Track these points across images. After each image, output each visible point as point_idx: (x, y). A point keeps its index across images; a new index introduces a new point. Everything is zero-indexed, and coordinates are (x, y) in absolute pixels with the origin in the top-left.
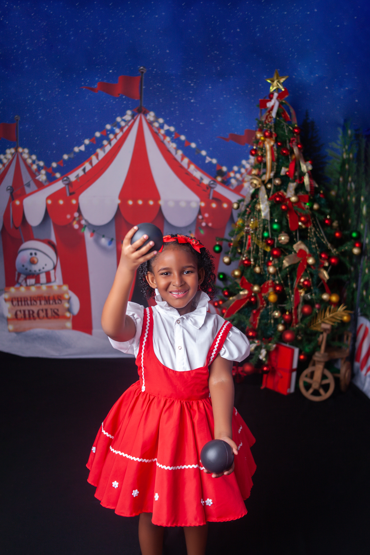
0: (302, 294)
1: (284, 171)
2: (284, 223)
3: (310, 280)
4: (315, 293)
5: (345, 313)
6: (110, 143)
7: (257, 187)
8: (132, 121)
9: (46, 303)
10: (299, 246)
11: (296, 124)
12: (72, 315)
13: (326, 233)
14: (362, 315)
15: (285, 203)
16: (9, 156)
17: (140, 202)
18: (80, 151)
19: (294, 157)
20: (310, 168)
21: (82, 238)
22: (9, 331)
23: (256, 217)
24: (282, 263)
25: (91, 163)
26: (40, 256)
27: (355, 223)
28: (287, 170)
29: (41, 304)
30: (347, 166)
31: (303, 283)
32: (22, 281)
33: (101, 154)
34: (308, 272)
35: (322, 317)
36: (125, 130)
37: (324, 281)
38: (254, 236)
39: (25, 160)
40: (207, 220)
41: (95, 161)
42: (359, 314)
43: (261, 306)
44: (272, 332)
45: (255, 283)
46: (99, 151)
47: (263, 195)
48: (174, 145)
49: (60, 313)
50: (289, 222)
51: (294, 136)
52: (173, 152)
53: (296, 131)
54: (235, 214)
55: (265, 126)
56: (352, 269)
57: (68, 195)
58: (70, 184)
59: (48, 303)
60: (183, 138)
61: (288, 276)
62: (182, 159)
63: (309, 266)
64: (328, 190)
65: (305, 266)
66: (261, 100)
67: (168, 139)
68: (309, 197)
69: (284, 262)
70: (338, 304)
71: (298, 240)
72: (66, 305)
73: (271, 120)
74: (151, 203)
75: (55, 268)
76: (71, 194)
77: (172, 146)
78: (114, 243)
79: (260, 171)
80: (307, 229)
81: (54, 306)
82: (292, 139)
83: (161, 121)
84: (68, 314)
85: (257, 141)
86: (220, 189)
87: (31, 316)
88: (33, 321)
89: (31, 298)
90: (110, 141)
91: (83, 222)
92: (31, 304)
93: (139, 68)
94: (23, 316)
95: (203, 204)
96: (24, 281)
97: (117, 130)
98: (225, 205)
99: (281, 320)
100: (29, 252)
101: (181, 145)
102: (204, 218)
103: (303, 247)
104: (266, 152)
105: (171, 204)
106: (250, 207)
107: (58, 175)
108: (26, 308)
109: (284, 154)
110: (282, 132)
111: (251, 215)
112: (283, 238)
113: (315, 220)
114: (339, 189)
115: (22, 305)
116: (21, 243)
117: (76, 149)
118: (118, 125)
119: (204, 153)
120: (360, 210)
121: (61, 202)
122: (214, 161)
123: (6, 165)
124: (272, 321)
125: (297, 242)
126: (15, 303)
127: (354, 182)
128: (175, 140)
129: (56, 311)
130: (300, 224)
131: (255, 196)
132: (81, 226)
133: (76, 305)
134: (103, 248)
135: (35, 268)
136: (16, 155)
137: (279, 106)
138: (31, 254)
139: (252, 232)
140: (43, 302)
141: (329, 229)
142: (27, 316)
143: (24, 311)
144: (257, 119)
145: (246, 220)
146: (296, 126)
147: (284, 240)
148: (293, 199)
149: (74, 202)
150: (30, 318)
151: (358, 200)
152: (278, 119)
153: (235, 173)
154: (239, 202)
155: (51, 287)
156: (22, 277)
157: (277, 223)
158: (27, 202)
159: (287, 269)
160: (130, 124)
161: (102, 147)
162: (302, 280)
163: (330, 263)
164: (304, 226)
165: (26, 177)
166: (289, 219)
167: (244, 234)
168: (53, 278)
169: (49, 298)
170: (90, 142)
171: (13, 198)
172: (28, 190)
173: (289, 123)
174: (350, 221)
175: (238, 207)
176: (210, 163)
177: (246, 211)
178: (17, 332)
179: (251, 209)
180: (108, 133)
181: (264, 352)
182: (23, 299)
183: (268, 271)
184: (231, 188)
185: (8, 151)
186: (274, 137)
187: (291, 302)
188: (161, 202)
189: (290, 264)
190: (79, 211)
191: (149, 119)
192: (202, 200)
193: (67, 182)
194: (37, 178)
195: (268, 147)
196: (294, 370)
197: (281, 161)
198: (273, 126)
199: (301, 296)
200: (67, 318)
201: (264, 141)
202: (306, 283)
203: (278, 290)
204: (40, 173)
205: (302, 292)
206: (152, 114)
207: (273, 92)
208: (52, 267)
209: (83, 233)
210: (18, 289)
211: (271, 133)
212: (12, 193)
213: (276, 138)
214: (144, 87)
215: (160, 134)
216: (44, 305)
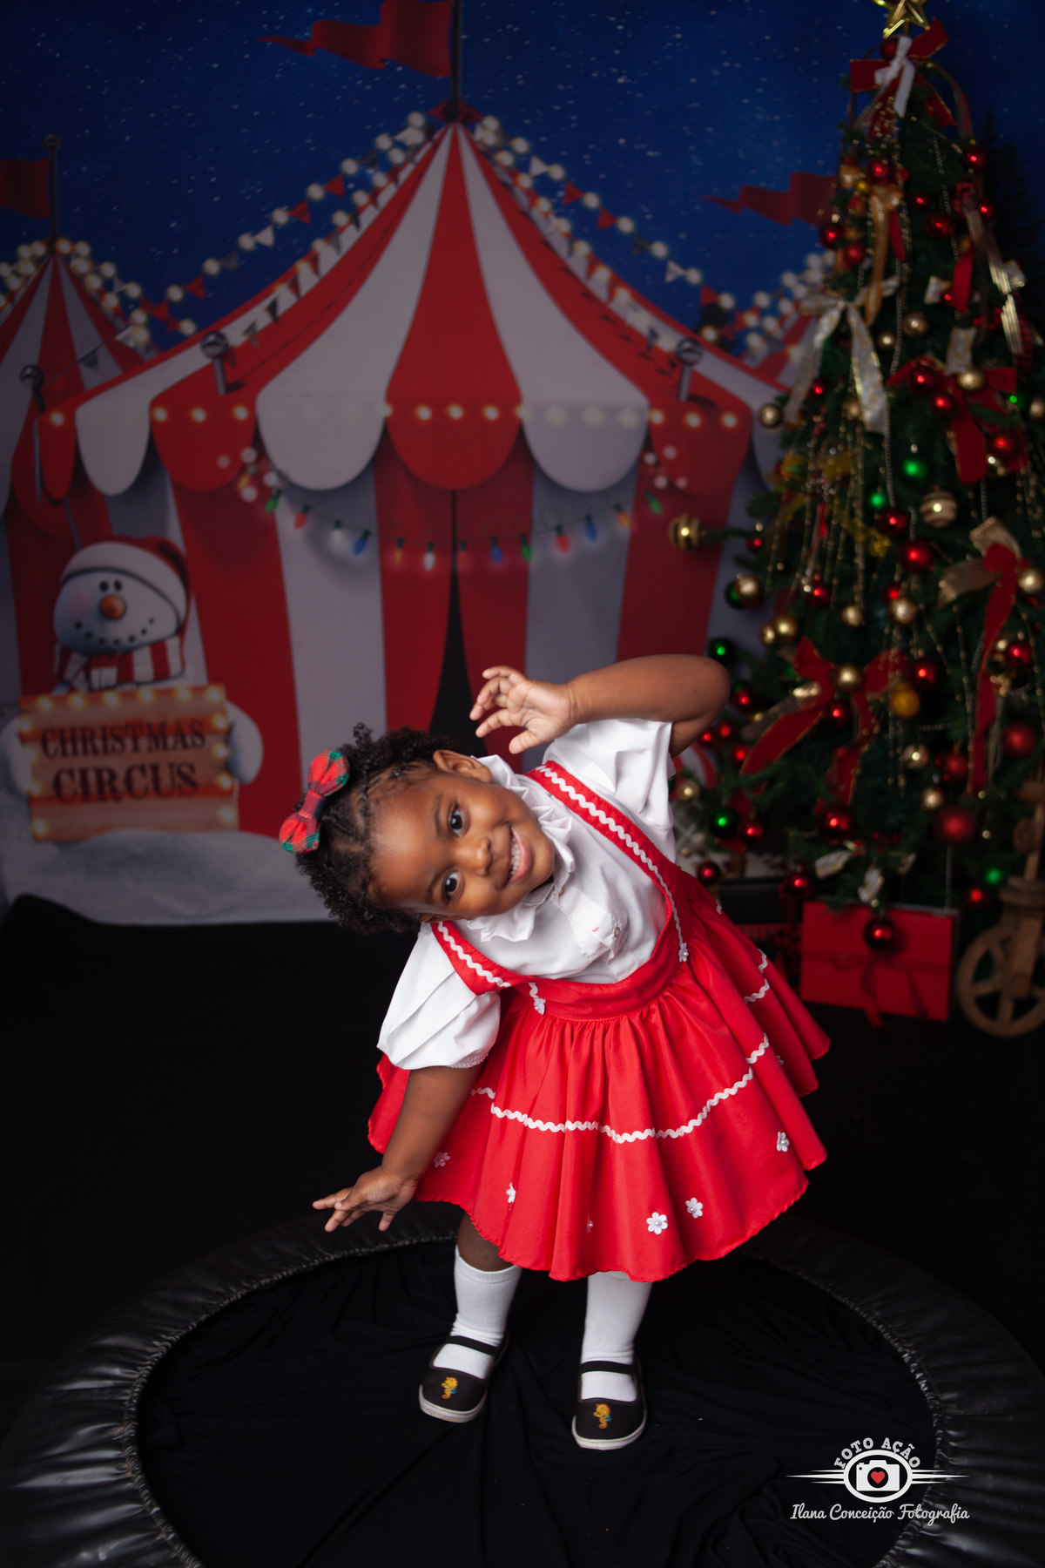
0: (1002, 691)
1: (934, 289)
2: (940, 459)
3: (1031, 641)
6: (355, 221)
8: (428, 146)
9: (153, 745)
10: (989, 533)
11: (971, 136)
12: (237, 784)
15: (944, 390)
16: (28, 268)
17: (456, 412)
18: (260, 248)
19: (966, 245)
21: (268, 531)
22: (37, 839)
23: (845, 442)
24: (938, 590)
25: (295, 287)
26: (130, 589)
28: (945, 285)
29: (136, 749)
31: (1007, 652)
32: (77, 674)
33: (328, 255)
34: (1022, 616)
36: (404, 175)
38: (836, 502)
39: (78, 280)
40: (672, 469)
41: (307, 279)
43: (865, 732)
44: (904, 815)
45: (842, 664)
46: (320, 246)
48: (563, 225)
49: (199, 777)
50: (955, 456)
51: (967, 175)
52: (561, 247)
53: (974, 159)
54: (767, 440)
55: (869, 144)
57: (221, 390)
58: (227, 355)
59: (161, 745)
60: (592, 200)
61: (959, 630)
62: (591, 271)
63: (1024, 596)
65: (1013, 598)
66: (855, 64)
67: (544, 205)
68: (1018, 376)
69: (942, 584)
71: (984, 517)
72: (220, 751)
73: (891, 126)
74: (491, 413)
76: (230, 388)
77: (557, 228)
78: (373, 543)
80: (1012, 477)
81: (179, 756)
82: (960, 187)
83: (521, 145)
84: (225, 782)
85: (845, 198)
86: (712, 368)
87: (105, 789)
88: (112, 803)
89: (104, 729)
90: (355, 214)
91: (271, 480)
92: (106, 750)
94: (80, 790)
95: (658, 417)
96: (82, 676)
97: (379, 179)
98: (730, 421)
99: (933, 775)
100: (99, 578)
101: (585, 226)
102: (661, 461)
103: (1001, 536)
104: (872, 229)
105: (556, 417)
106: (823, 409)
107: (188, 327)
108: (91, 762)
109: (935, 234)
110: (927, 167)
111: (830, 438)
112: (937, 508)
115: (75, 753)
116: (72, 551)
117: (247, 242)
118: (382, 162)
119: (659, 250)
121: (199, 415)
122: (694, 276)
123: (18, 298)
124: (902, 782)
125: (980, 521)
126: (53, 746)
128: (568, 207)
129: (185, 770)
130: (991, 460)
132: (265, 493)
133: (250, 750)
134: (336, 564)
135: (118, 632)
136: (52, 262)
137: (917, 80)
138: (104, 586)
139: (832, 492)
140: (144, 743)
142: (93, 789)
144: (841, 125)
145: (811, 454)
146: (973, 142)
147: (941, 511)
148: (968, 379)
149: (241, 413)
150: (101, 797)
152: (913, 118)
153: (762, 313)
154: (780, 402)
155: (169, 693)
156: (76, 662)
157: (914, 457)
158: (89, 415)
159: (955, 609)
160: (419, 157)
161: (330, 233)
162: (1002, 645)
164: (1001, 471)
165: (84, 336)
166: (954, 448)
167: (807, 500)
168: (174, 664)
169: (163, 726)
170: (291, 217)
171: (40, 405)
172: (90, 378)
173: (952, 131)
175: (779, 421)
176: (681, 281)
177: (809, 424)
178: (62, 841)
179: (825, 421)
180: (351, 186)
181: (874, 880)
182: (78, 734)
183: (891, 617)
184: (748, 362)
185: (24, 251)
186: (901, 182)
187: (965, 714)
188: (523, 412)
189: (961, 591)
190: (258, 443)
191: (481, 141)
192: (654, 404)
193: (217, 350)
194: (120, 337)
195: (879, 212)
197: (922, 259)
198: (897, 146)
199: (999, 696)
200: (225, 795)
201: (867, 195)
202: (1016, 652)
203: (924, 680)
204: (128, 322)
205: (1002, 684)
206: (491, 123)
207: (895, 36)
208: (171, 626)
209: (272, 514)
210: (61, 701)
211: (891, 168)
212: (37, 390)
213: (907, 185)
214: (464, 37)
215: (517, 190)
216: (146, 753)
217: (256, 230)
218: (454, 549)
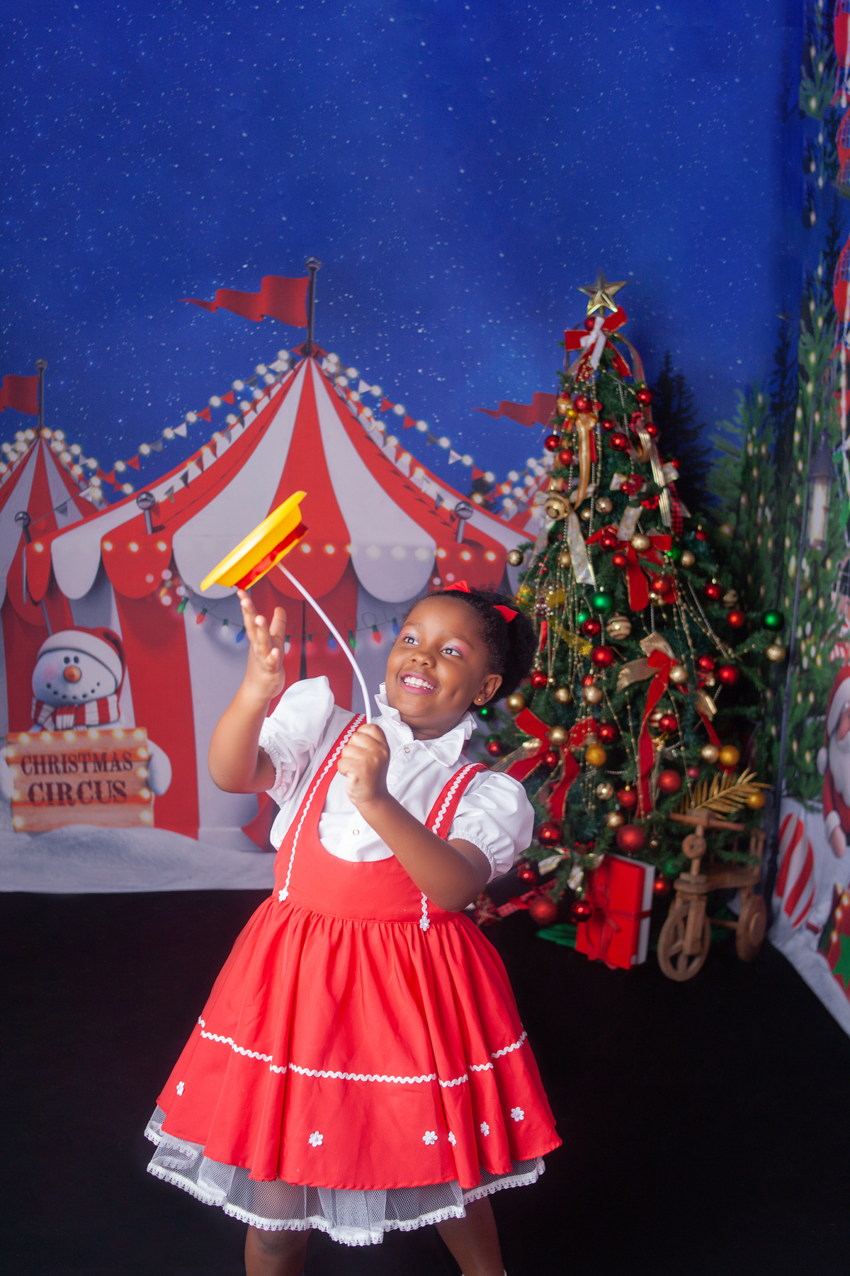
0: (659, 748)
1: (617, 481)
2: (619, 594)
3: (677, 715)
4: (686, 746)
5: (754, 787)
6: (242, 421)
7: (560, 518)
8: (292, 372)
9: (97, 769)
10: (652, 643)
11: (642, 383)
12: (153, 795)
13: (708, 616)
14: (789, 796)
15: (621, 551)
16: (22, 447)
17: (307, 548)
18: (177, 436)
19: (639, 452)
20: (674, 476)
21: (179, 625)
22: (16, 830)
23: (560, 581)
24: (616, 679)
25: (200, 464)
26: (85, 663)
27: (773, 595)
28: (623, 479)
29: (86, 770)
30: (755, 473)
31: (660, 721)
33: (223, 443)
34: (672, 698)
35: (704, 798)
36: (274, 392)
37: (706, 717)
38: (555, 621)
39: (55, 456)
41: (209, 459)
42: (785, 793)
44: (596, 831)
45: (556, 723)
46: (217, 437)
47: (573, 535)
48: (381, 426)
49: (127, 791)
50: (629, 590)
51: (640, 408)
52: (378, 440)
53: (643, 397)
54: (513, 574)
55: (576, 386)
56: (769, 694)
57: (150, 532)
58: (154, 508)
59: (103, 768)
60: (399, 410)
61: (629, 707)
62: (398, 457)
63: (673, 686)
64: (715, 523)
65: (666, 686)
66: (568, 332)
67: (367, 412)
68: (673, 539)
69: (620, 676)
70: (737, 769)
71: (650, 631)
72: (143, 773)
73: (589, 375)
74: (330, 549)
75: (118, 691)
76: (155, 530)
77: (376, 428)
79: (566, 482)
80: (668, 607)
81: (115, 776)
82: (634, 415)
83: (353, 373)
84: (145, 794)
85: (561, 420)
86: (480, 521)
87: (63, 797)
88: (68, 807)
89: (64, 756)
90: (241, 416)
91: (181, 591)
92: (65, 771)
93: (306, 259)
94: (46, 798)
95: (442, 554)
96: (50, 720)
97: (258, 394)
98: (491, 556)
99: (614, 804)
100: (64, 654)
101: (395, 426)
103: (661, 645)
104: (578, 442)
105: (374, 553)
106: (546, 560)
107: (128, 489)
108: (54, 779)
109: (616, 447)
110: (615, 401)
111: (550, 577)
113: (686, 587)
114: (739, 522)
115: (44, 772)
116: (46, 636)
117: (169, 433)
118: (260, 383)
119: (444, 442)
120: (784, 567)
121: (134, 547)
122: (468, 460)
123: (15, 467)
124: (591, 806)
125: (648, 633)
126: (29, 767)
127: (771, 508)
128: (383, 414)
129: (119, 785)
130: (653, 595)
131: (555, 535)
132: (177, 600)
133: (163, 773)
134: (223, 648)
135: (75, 691)
137: (607, 345)
138: (67, 660)
139: (552, 614)
140: (91, 766)
141: (716, 606)
142: (56, 797)
143: (49, 786)
144: (559, 373)
145: (537, 587)
146: (643, 386)
147: (620, 630)
148: (638, 543)
149: (162, 546)
150: (61, 802)
151: (779, 544)
152: (604, 371)
153: (513, 485)
154: (522, 550)
155: (109, 733)
156: (47, 710)
158: (60, 546)
159: (626, 693)
160: (284, 380)
161: (224, 428)
162: (658, 716)
163: (719, 681)
164: (661, 602)
165: (58, 493)
166: (628, 586)
168: (113, 713)
169: (104, 755)
170: (199, 418)
171: (28, 537)
172: (62, 521)
173: (630, 381)
174: (762, 591)
175: (520, 561)
176: (458, 463)
177: (537, 567)
178: (32, 831)
179: (546, 566)
180: (239, 398)
181: (577, 874)
182: (47, 760)
183: (585, 698)
184: (504, 517)
185: (20, 436)
186: (596, 413)
187: (635, 763)
188: (351, 549)
189: (632, 681)
190: (173, 567)
191: (326, 370)
192: (439, 546)
193: (147, 504)
194: (82, 494)
195: (582, 431)
196: (644, 915)
197: (611, 460)
198: (594, 388)
199: (656, 751)
200: (145, 803)
201: (575, 419)
202: (666, 722)
203: (607, 737)
204: (88, 485)
205: (659, 744)
206: (333, 358)
207: (593, 316)
208: (112, 688)
209: (182, 614)
210: (36, 736)
211: (589, 402)
212: (26, 527)
213: (600, 413)
214: (316, 301)
215: (349, 402)
216: (92, 774)
217: (175, 426)
218: (304, 639)
